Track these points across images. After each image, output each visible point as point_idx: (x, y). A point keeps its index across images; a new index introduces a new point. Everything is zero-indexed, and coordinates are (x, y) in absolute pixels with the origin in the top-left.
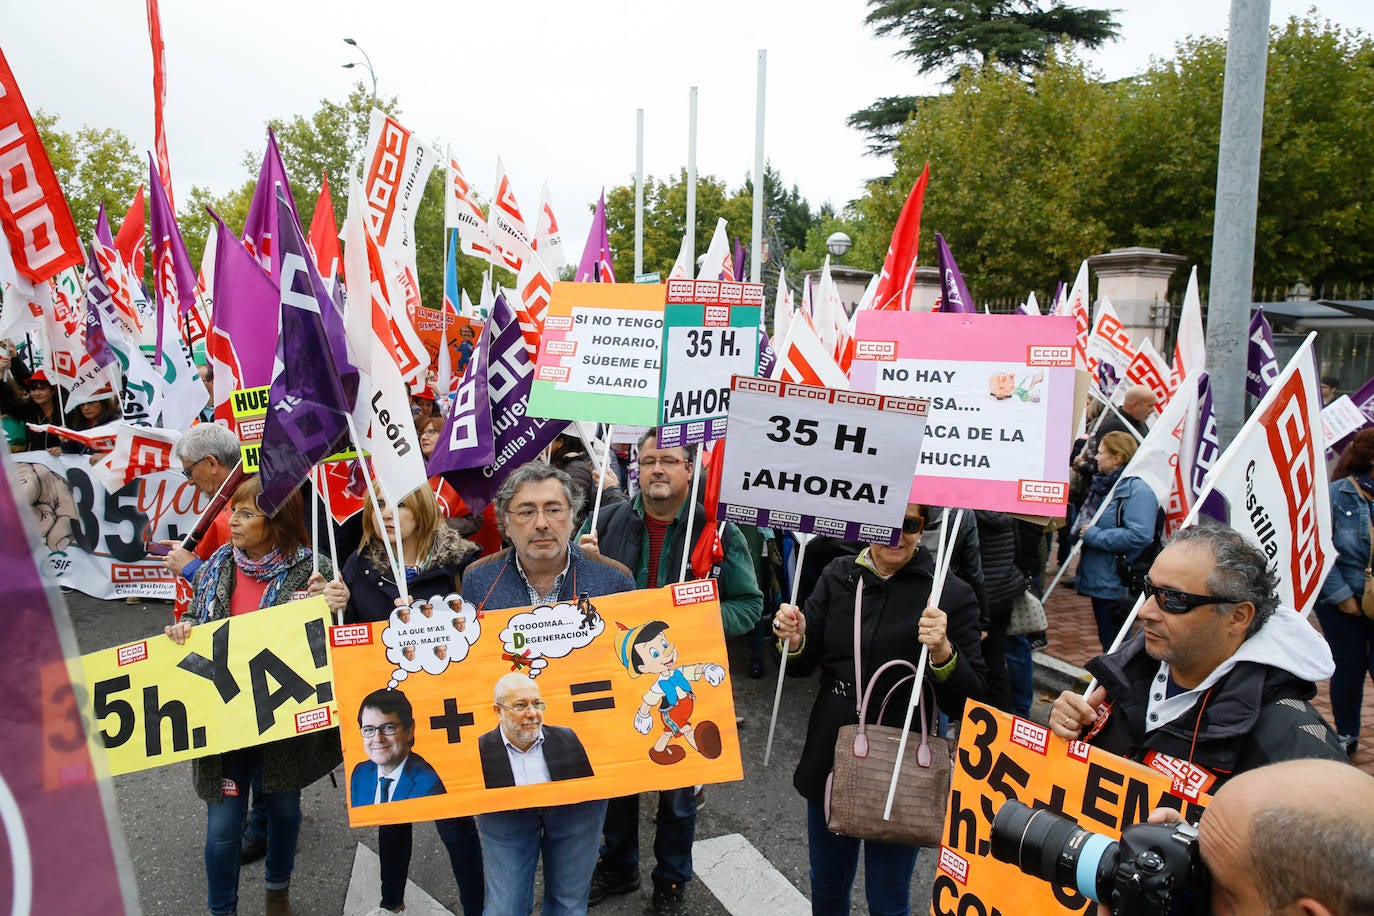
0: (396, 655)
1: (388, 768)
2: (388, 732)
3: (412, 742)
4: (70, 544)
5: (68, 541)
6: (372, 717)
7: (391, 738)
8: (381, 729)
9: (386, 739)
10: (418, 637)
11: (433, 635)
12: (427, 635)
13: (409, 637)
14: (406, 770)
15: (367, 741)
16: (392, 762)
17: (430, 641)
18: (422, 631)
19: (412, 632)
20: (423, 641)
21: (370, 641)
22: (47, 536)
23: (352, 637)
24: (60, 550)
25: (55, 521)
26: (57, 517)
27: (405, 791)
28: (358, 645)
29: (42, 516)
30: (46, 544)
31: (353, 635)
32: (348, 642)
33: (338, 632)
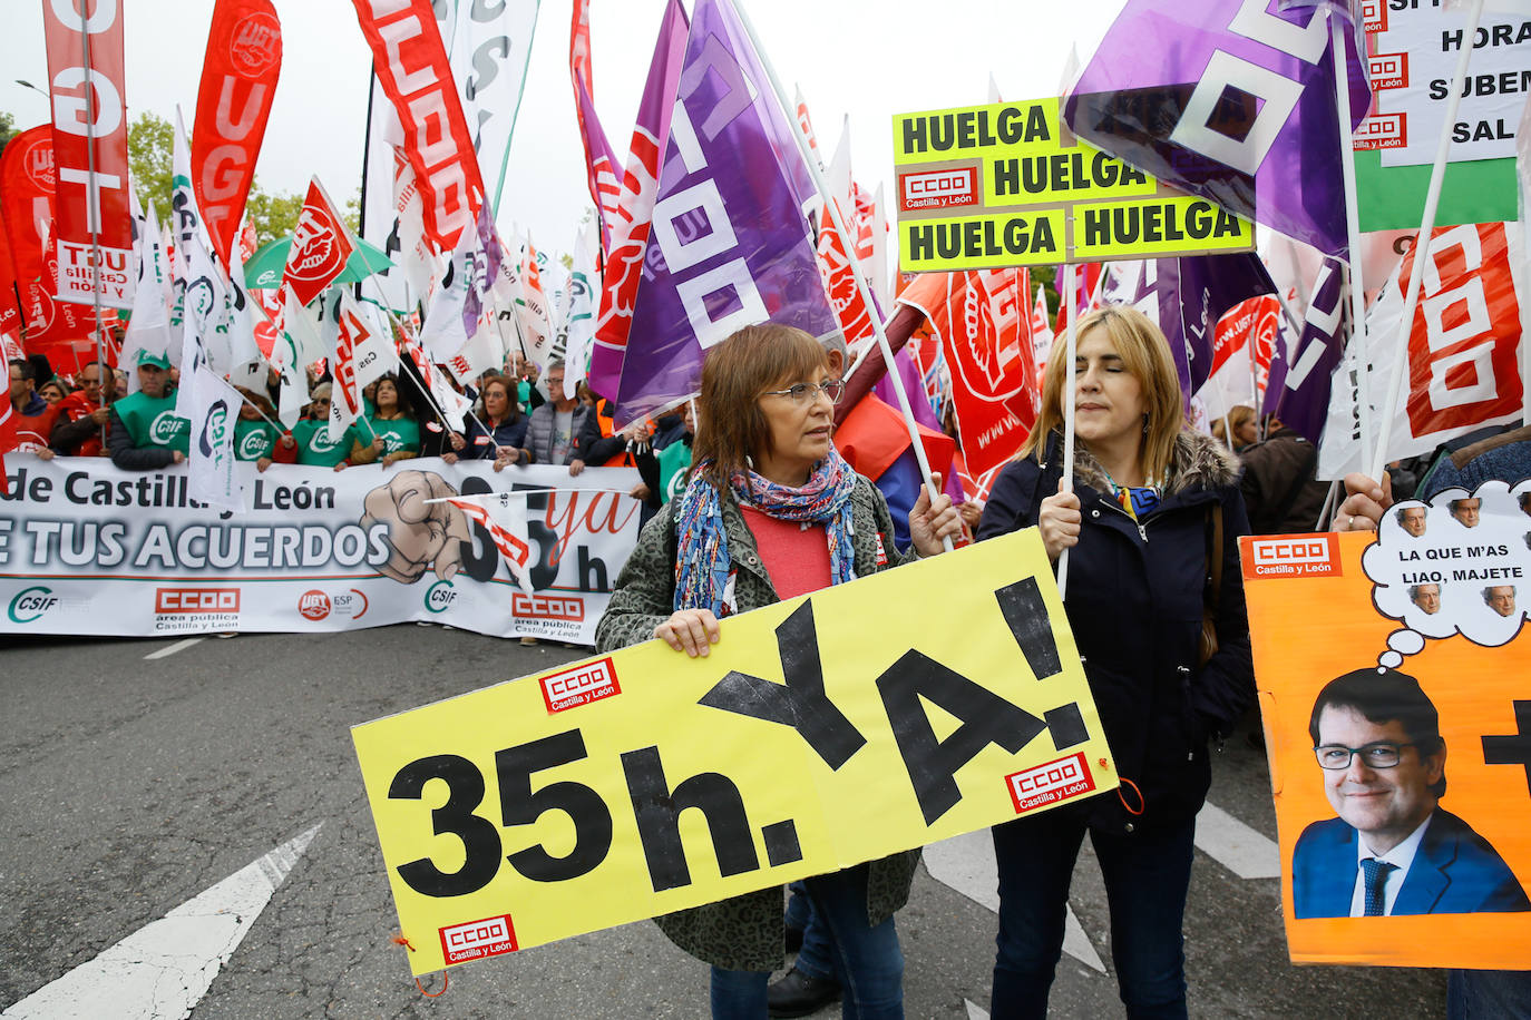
0: (1396, 600)
1: (1385, 840)
2: (1380, 760)
3: (1440, 788)
4: (458, 572)
5: (455, 567)
6: (1342, 726)
7: (1388, 775)
8: (1365, 753)
9: (1377, 777)
10: (1446, 567)
11: (1481, 563)
12: (1466, 563)
13: (1426, 566)
14: (1425, 849)
15: (1331, 777)
16: (1394, 827)
17: (1473, 575)
18: (1455, 553)
19: (1433, 555)
20: (1459, 575)
21: (1335, 568)
22: (434, 560)
23: (1292, 560)
24: (447, 579)
25: (445, 543)
26: (447, 538)
27: (1424, 896)
28: (1304, 575)
29: (433, 535)
30: (433, 570)
31: (1295, 555)
32: (1284, 570)
33: (1262, 548)
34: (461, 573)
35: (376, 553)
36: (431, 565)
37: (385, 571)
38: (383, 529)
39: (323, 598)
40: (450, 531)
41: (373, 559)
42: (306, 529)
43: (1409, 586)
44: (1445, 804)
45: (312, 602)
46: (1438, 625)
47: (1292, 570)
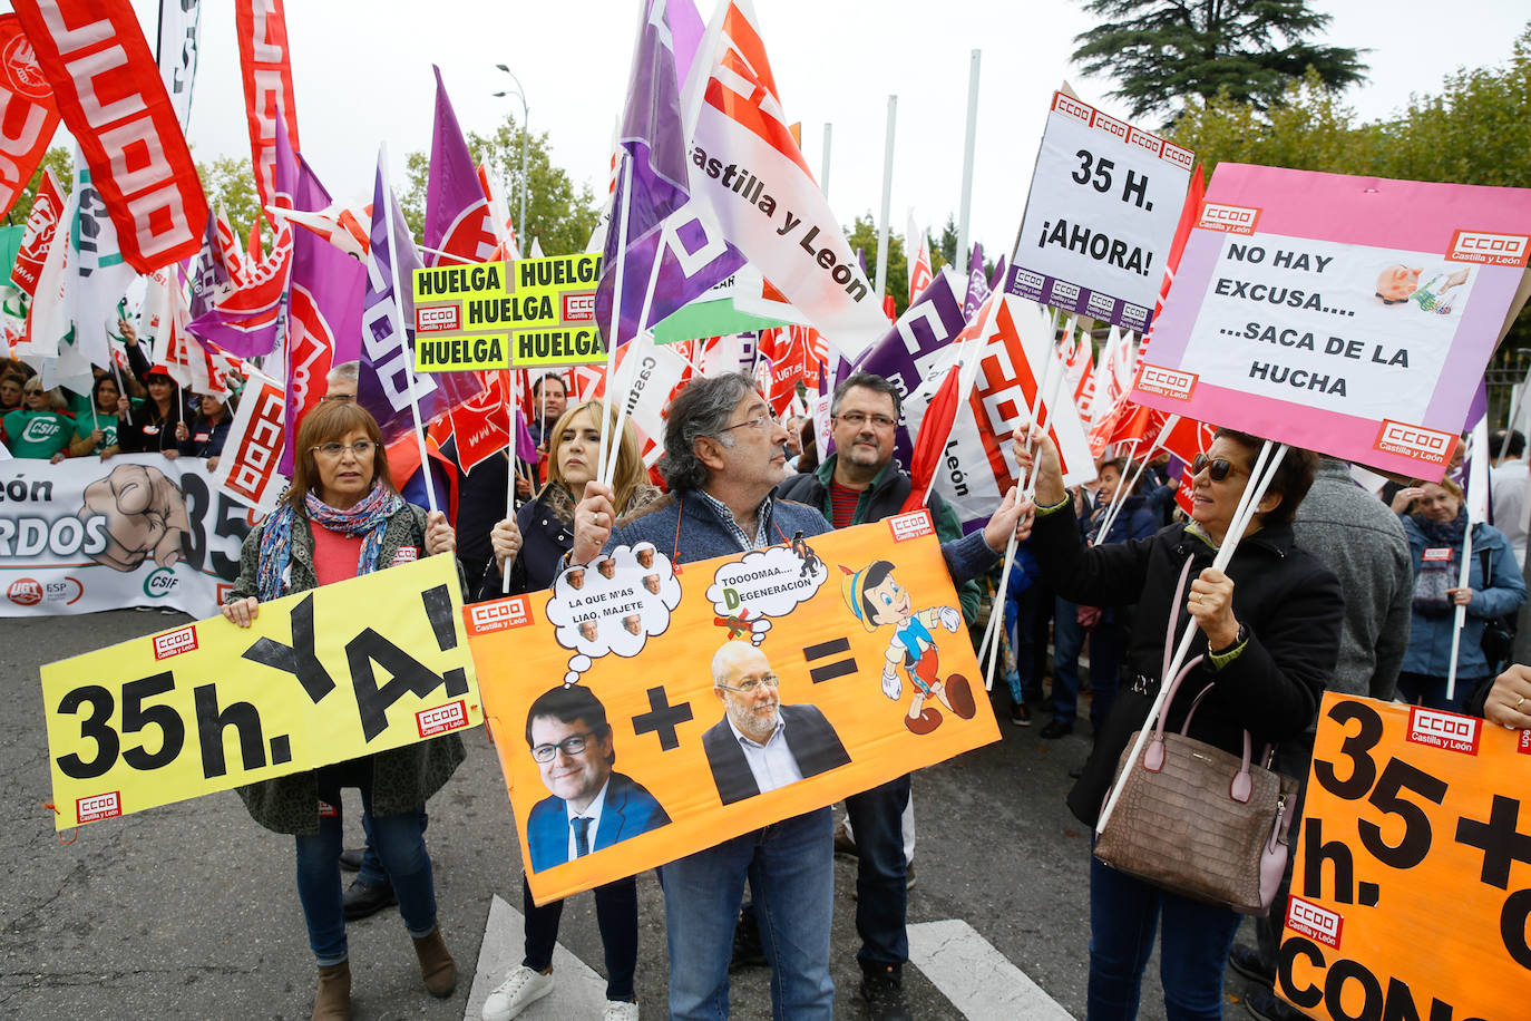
0: (570, 636)
1: (584, 802)
2: (574, 748)
3: (611, 759)
4: (179, 560)
5: (176, 556)
6: (549, 730)
7: (580, 758)
8: (563, 746)
9: (573, 761)
10: (598, 608)
11: (619, 602)
12: (610, 603)
13: (586, 609)
14: (609, 800)
15: (544, 768)
16: (588, 792)
17: (615, 611)
18: (602, 597)
19: (590, 601)
20: (606, 612)
21: (529, 620)
22: (154, 549)
23: (500, 618)
24: (167, 566)
25: (165, 532)
26: (166, 529)
27: (613, 832)
28: (510, 627)
29: (152, 526)
30: (153, 558)
31: (501, 614)
32: (495, 626)
33: (478, 613)
34: (182, 561)
35: (92, 542)
36: (150, 554)
37: (102, 560)
38: (101, 520)
39: (34, 585)
40: (170, 522)
41: (89, 549)
42: (21, 521)
43: (577, 624)
44: (616, 768)
45: (23, 589)
46: (597, 648)
47: (500, 625)
